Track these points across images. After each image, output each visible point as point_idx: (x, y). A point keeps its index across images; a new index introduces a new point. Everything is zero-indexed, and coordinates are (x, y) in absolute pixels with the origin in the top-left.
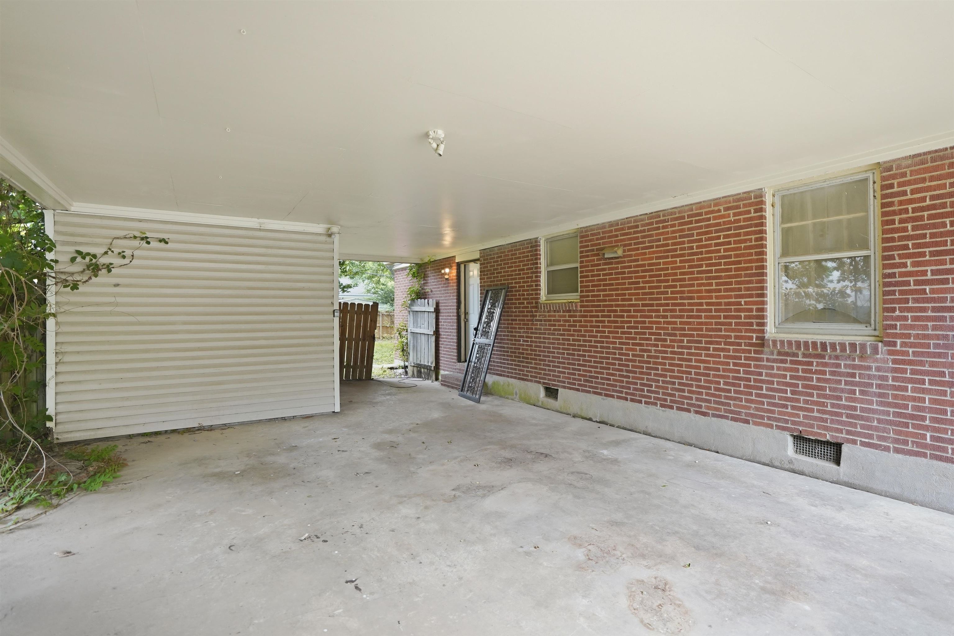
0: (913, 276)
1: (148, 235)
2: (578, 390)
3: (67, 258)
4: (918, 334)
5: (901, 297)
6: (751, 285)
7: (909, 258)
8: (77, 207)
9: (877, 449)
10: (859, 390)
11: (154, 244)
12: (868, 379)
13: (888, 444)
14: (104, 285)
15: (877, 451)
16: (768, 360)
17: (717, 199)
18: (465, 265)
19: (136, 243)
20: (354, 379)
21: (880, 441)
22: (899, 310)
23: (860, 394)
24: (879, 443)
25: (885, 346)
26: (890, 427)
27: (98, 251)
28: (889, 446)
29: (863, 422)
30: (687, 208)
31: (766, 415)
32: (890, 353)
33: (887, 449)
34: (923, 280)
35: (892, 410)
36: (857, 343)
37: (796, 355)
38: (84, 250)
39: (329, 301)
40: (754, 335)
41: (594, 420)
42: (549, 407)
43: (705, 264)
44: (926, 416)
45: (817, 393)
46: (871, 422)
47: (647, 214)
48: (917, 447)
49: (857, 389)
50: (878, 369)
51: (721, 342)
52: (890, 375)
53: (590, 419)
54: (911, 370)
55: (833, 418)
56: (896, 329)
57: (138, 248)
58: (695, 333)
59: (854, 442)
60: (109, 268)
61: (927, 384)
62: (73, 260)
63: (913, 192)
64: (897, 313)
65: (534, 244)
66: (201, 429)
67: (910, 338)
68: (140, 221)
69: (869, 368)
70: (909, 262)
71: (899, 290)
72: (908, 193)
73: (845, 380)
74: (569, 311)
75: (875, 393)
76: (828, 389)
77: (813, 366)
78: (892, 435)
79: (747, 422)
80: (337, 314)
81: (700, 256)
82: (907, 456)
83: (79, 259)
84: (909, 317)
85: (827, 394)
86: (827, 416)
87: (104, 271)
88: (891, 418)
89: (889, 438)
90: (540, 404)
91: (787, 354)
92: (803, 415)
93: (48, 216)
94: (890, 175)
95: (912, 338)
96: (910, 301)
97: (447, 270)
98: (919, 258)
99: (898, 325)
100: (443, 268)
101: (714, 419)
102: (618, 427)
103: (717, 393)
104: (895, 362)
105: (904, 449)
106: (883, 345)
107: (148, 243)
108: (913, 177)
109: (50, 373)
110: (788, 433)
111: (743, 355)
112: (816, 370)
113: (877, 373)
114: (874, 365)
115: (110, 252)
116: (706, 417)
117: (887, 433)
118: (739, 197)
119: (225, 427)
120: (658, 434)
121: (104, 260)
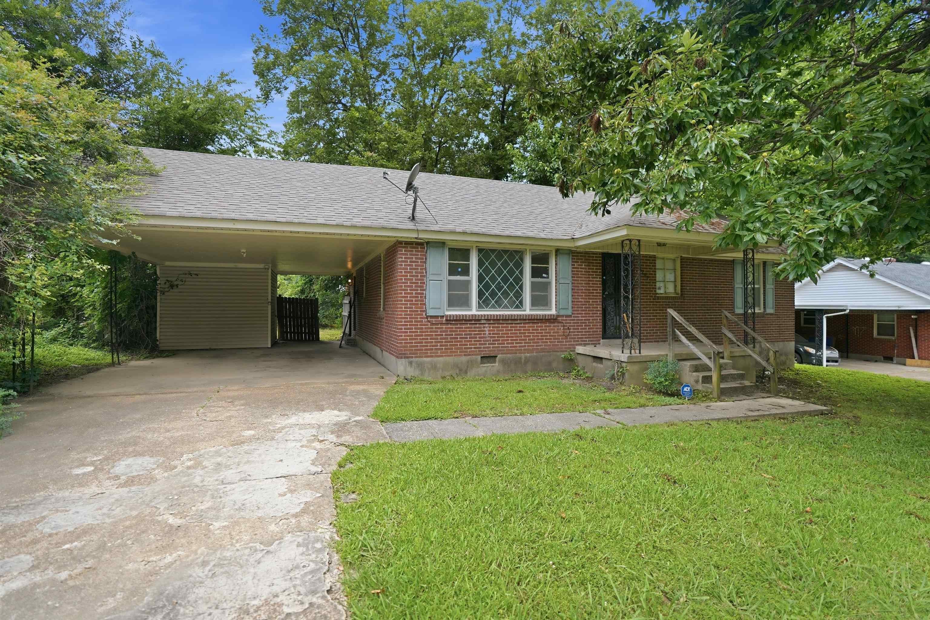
1: (191, 272)
3: (163, 282)
8: (167, 263)
11: (193, 276)
14: (177, 292)
19: (187, 276)
20: (313, 340)
27: (174, 279)
38: (169, 279)
39: (266, 298)
57: (187, 278)
60: (177, 286)
62: (165, 283)
66: (211, 349)
68: (189, 267)
80: (270, 304)
83: (167, 283)
87: (175, 287)
93: (158, 267)
107: (191, 276)
109: (158, 324)
115: (178, 280)
119: (221, 349)
121: (176, 283)
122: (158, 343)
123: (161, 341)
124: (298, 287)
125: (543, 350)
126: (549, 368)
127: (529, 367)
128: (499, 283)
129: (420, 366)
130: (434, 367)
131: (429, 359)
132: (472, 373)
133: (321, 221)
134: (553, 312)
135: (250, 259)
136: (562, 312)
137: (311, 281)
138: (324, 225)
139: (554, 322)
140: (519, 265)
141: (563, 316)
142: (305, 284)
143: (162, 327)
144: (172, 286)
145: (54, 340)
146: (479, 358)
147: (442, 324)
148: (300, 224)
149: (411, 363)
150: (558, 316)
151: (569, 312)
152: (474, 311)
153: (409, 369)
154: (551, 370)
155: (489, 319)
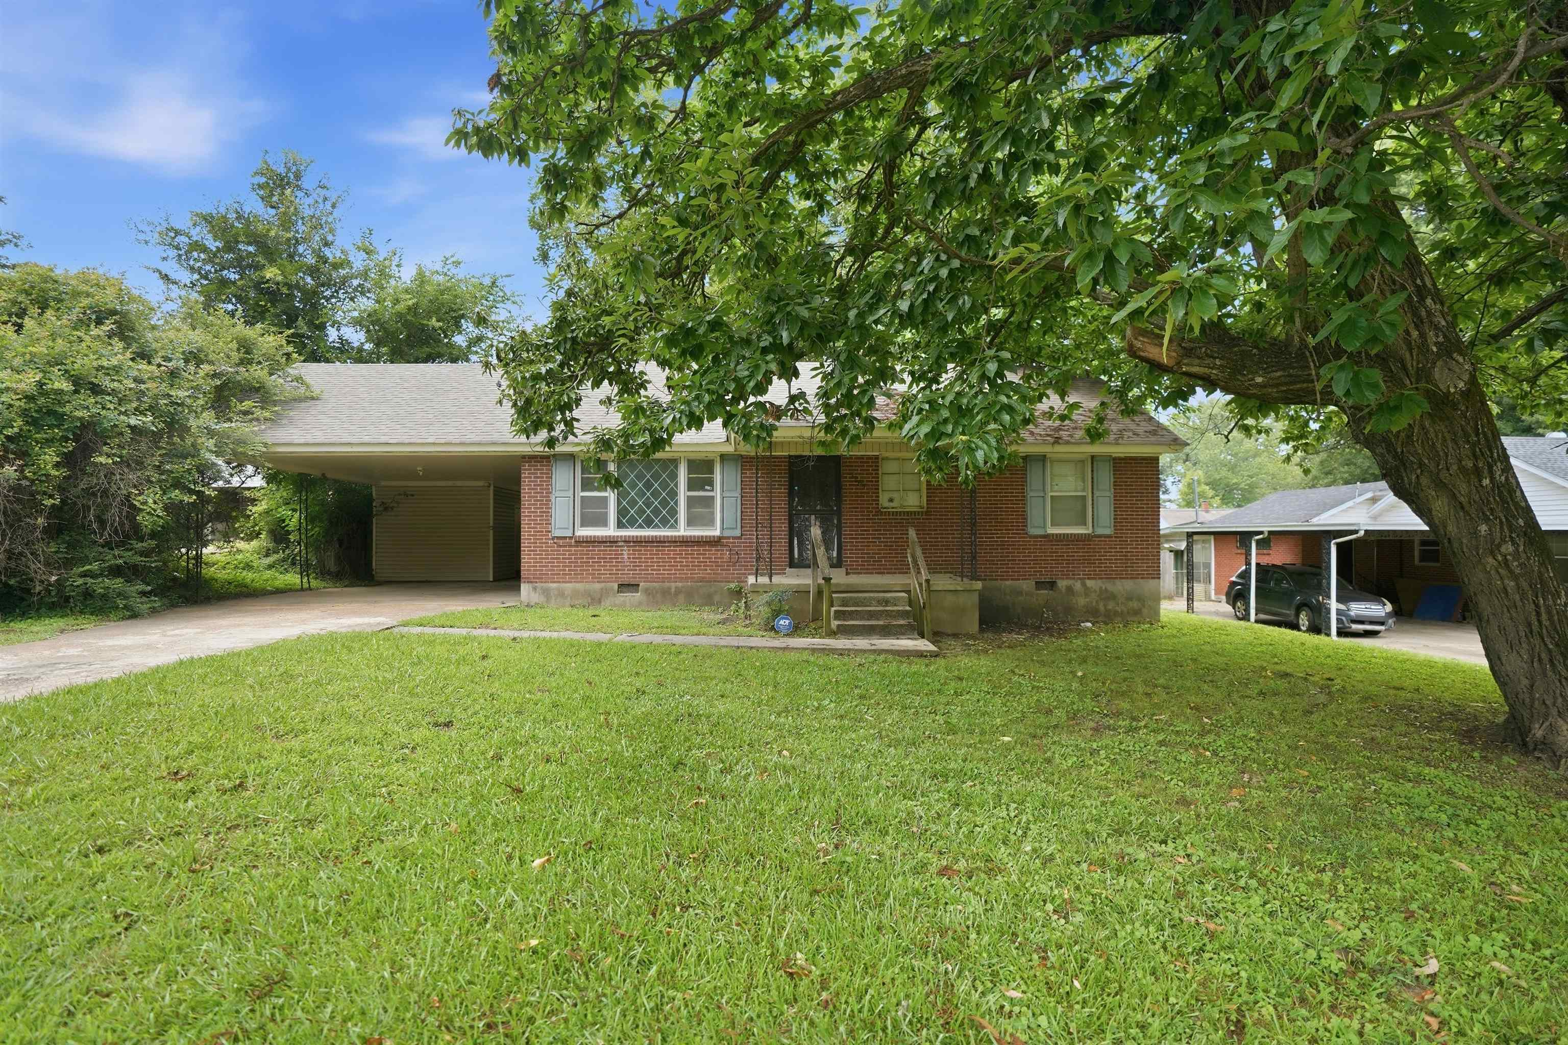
1: (407, 493)
3: (378, 504)
8: (383, 483)
14: (391, 516)
19: (402, 497)
38: (384, 501)
39: (488, 522)
60: (392, 508)
68: (404, 487)
80: (491, 528)
83: (382, 505)
109: (374, 552)
115: (393, 501)
122: (373, 573)
123: (377, 571)
125: (702, 580)
126: (708, 601)
127: (681, 597)
128: (648, 498)
129: (546, 593)
130: (561, 594)
131: (554, 585)
132: (607, 603)
133: (431, 440)
134: (717, 533)
135: (425, 478)
136: (727, 533)
138: (434, 444)
139: (716, 546)
140: (674, 476)
141: (728, 538)
143: (378, 554)
144: (386, 509)
145: (270, 567)
146: (616, 586)
147: (570, 546)
148: (410, 444)
149: (535, 589)
150: (720, 538)
151: (737, 533)
152: (611, 531)
153: (532, 594)
154: (712, 604)
155: (627, 541)
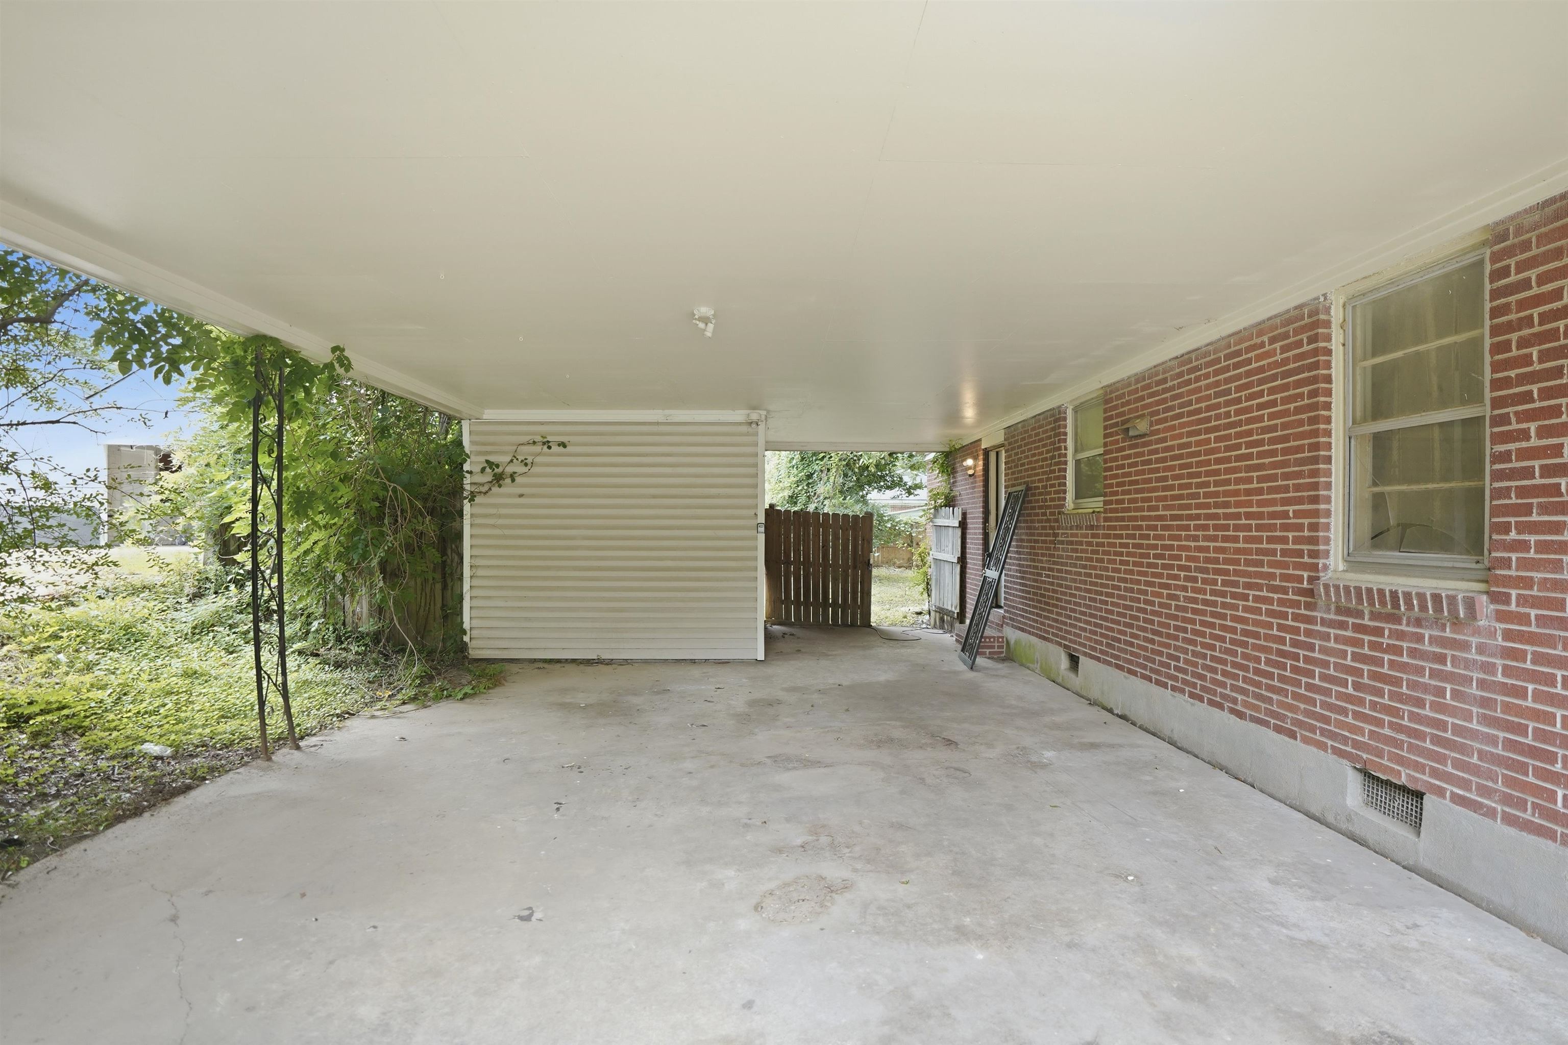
0: (1539, 458)
1: (549, 438)
2: (1098, 659)
4: (1545, 579)
5: (1519, 501)
6: (1302, 481)
7: (1533, 421)
8: (490, 414)
9: (1475, 812)
10: (1452, 690)
11: (554, 449)
12: (1466, 668)
13: (1493, 805)
14: (510, 496)
15: (1475, 815)
16: (1324, 622)
17: (1260, 324)
18: (997, 453)
19: (537, 449)
21: (1481, 796)
22: (1516, 528)
23: (1452, 698)
24: (1479, 799)
25: (1491, 603)
26: (1498, 769)
27: (505, 459)
28: (1495, 809)
29: (1458, 756)
30: (1223, 343)
31: (1318, 724)
32: (1501, 616)
33: (1491, 813)
34: (1555, 465)
35: (1502, 735)
36: (1443, 595)
37: (1360, 614)
38: (492, 458)
39: (752, 512)
40: (1306, 575)
41: (1116, 712)
42: (1069, 687)
43: (1245, 442)
44: (1557, 753)
45: (1389, 690)
46: (1468, 756)
47: (1177, 358)
48: (1540, 816)
49: (1449, 687)
50: (1481, 649)
51: (1262, 585)
52: (1499, 662)
53: (1110, 711)
54: (1534, 653)
55: (1412, 741)
56: (1510, 568)
57: (539, 454)
58: (1231, 568)
59: (1441, 792)
60: (512, 477)
61: (1559, 685)
62: (483, 470)
63: (1541, 280)
64: (1513, 535)
65: (1056, 417)
66: (599, 662)
67: (1531, 588)
68: (542, 423)
69: (1465, 646)
70: (1533, 427)
71: (1517, 487)
72: (1534, 284)
73: (1430, 668)
74: (1092, 527)
75: (1475, 696)
76: (1405, 683)
77: (1382, 636)
78: (1500, 786)
79: (1293, 735)
80: (762, 529)
81: (1239, 429)
82: (1523, 833)
83: (488, 470)
84: (1532, 543)
85: (1403, 694)
86: (1402, 737)
87: (508, 481)
88: (1499, 751)
89: (1496, 792)
90: (1060, 680)
91: (1348, 612)
92: (1370, 731)
93: (465, 425)
94: (1504, 249)
95: (1535, 588)
96: (1534, 511)
97: (970, 462)
98: (1550, 418)
99: (1514, 559)
100: (965, 460)
101: (1253, 726)
102: (1141, 727)
103: (1257, 678)
104: (1508, 635)
105: (1519, 817)
106: (1489, 601)
107: (549, 447)
108: (1543, 249)
109: (466, 586)
110: (1348, 763)
111: (1290, 611)
112: (1388, 645)
113: (1478, 658)
114: (1474, 641)
115: (515, 460)
116: (1243, 721)
117: (1492, 780)
118: (1287, 316)
119: (626, 662)
120: (1185, 745)
121: (509, 469)
122: (466, 639)
123: (475, 633)
124: (783, 489)
137: (810, 476)
142: (798, 483)
143: (476, 593)
